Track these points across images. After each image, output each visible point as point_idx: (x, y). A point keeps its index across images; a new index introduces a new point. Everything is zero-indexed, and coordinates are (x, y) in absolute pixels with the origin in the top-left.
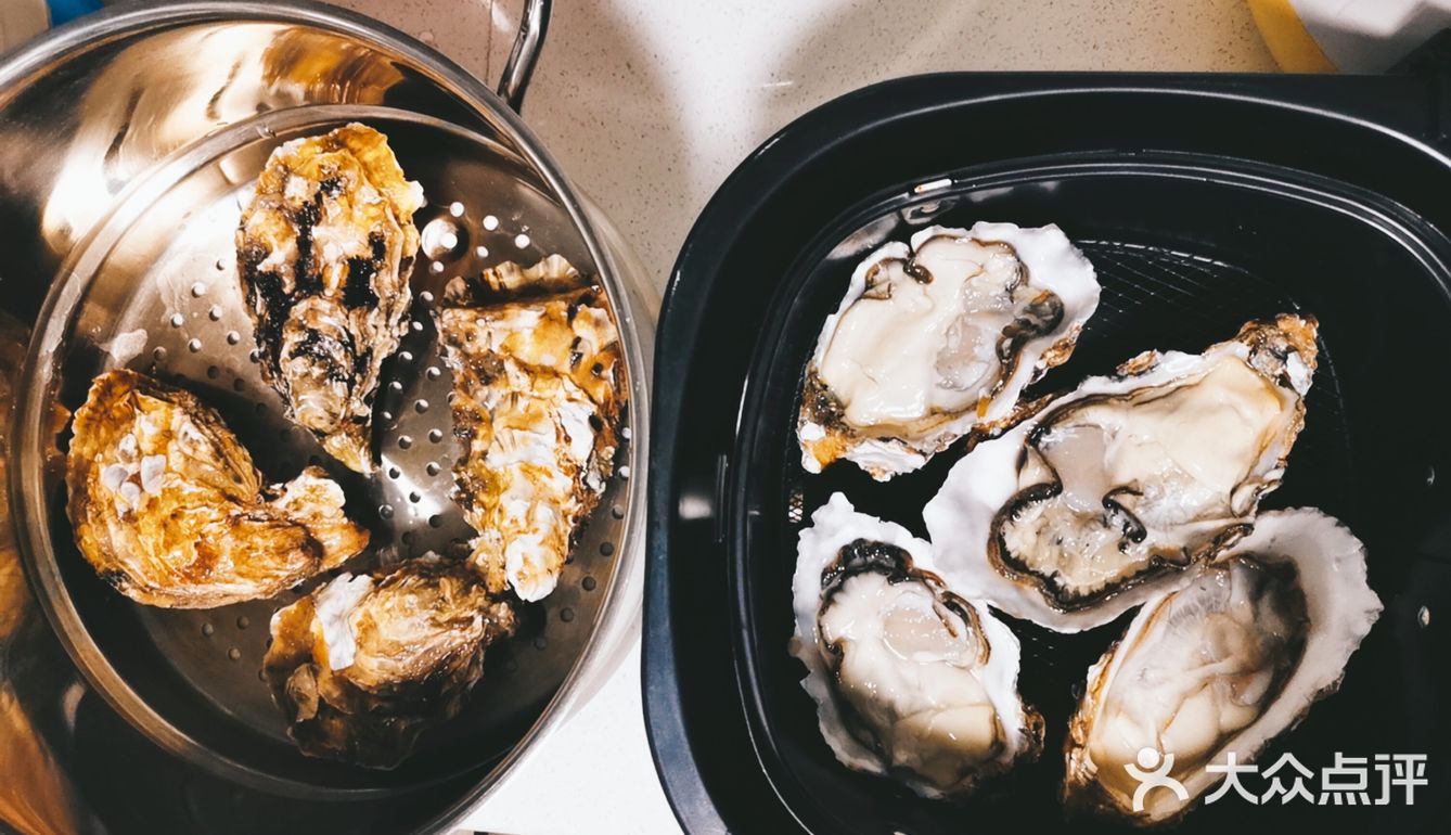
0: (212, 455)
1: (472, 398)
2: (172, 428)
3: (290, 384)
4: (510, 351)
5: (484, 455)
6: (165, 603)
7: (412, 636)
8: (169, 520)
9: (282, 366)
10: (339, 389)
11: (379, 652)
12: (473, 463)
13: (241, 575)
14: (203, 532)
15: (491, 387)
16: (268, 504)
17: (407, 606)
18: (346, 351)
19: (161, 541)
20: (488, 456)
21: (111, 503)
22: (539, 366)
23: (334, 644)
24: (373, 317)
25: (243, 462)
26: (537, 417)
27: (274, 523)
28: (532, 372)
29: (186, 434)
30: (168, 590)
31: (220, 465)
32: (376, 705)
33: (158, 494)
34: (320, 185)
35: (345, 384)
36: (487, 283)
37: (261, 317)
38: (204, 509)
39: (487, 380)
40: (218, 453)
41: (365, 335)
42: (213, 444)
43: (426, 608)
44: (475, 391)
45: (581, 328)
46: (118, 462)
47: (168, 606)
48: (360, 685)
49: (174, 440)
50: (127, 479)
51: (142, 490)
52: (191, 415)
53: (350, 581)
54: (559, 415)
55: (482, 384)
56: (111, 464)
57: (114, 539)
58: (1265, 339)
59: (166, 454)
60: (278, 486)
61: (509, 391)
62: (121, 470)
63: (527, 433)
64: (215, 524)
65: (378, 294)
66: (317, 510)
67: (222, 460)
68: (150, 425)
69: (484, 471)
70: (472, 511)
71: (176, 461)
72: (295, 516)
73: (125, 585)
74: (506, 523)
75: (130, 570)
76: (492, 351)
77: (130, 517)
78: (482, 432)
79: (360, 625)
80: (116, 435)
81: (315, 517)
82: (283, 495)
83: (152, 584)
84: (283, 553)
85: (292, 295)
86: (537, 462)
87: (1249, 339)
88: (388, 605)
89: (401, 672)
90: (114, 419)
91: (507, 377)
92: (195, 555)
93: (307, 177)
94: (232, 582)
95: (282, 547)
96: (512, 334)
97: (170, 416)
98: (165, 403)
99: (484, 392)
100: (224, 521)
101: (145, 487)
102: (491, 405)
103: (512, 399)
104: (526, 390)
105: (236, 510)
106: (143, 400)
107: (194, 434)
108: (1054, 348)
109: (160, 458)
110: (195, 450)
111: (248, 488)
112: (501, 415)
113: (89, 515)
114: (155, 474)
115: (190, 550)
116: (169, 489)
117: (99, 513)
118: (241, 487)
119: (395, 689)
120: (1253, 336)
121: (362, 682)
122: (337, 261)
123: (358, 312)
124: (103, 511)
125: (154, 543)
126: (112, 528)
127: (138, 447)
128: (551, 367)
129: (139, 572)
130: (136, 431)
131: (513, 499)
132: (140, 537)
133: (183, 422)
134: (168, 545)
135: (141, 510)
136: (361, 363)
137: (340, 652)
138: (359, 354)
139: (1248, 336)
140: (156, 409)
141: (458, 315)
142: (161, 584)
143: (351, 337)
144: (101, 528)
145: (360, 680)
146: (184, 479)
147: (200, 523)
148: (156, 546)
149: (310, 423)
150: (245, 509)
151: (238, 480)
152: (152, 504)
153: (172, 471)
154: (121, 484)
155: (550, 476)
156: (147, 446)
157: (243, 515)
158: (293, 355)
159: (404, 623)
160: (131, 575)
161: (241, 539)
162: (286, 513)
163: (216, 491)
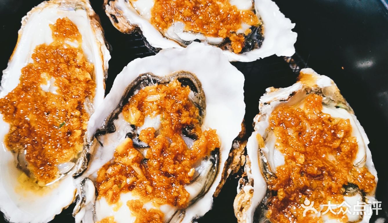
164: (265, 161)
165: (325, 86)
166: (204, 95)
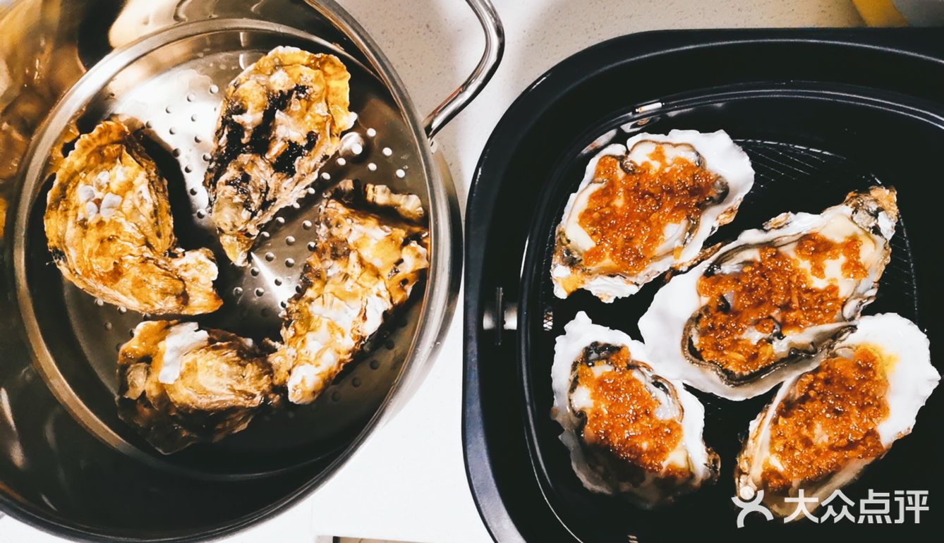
0: (150, 213)
1: (321, 262)
2: (134, 183)
3: (218, 198)
4: (358, 247)
5: (311, 301)
6: (80, 285)
7: (215, 389)
8: (106, 240)
9: (217, 185)
10: (245, 214)
11: (191, 387)
12: (303, 303)
13: (133, 294)
14: (123, 258)
15: (336, 262)
16: (170, 259)
17: (220, 370)
18: (261, 196)
19: (95, 250)
20: (313, 303)
21: (76, 207)
22: (370, 264)
23: (167, 365)
24: (288, 183)
25: (167, 226)
26: (354, 295)
27: (167, 272)
28: (364, 266)
29: (141, 192)
30: (85, 279)
31: (153, 221)
32: (174, 414)
33: (107, 220)
34: (295, 85)
35: (250, 213)
36: (366, 193)
37: (220, 147)
38: (130, 244)
39: (335, 257)
40: (155, 213)
41: (277, 190)
42: (155, 206)
43: (231, 377)
44: (325, 260)
45: (407, 255)
46: (92, 185)
47: (81, 288)
48: (171, 398)
49: (132, 192)
50: (93, 199)
51: (99, 212)
52: (150, 181)
53: (196, 331)
54: (367, 302)
55: (331, 257)
56: (88, 185)
57: (68, 231)
58: (862, 203)
59: (123, 197)
60: (180, 250)
61: (344, 271)
62: (92, 191)
63: (343, 303)
64: (132, 257)
65: (296, 170)
66: (197, 276)
67: (155, 219)
68: (122, 174)
69: (306, 310)
70: (287, 329)
71: (127, 206)
72: (183, 274)
73: (61, 262)
74: (303, 351)
75: (68, 255)
76: (347, 241)
77: (83, 224)
78: (317, 285)
79: (188, 365)
80: (100, 167)
81: (193, 280)
82: (181, 258)
83: (78, 270)
84: (164, 293)
85: (245, 145)
86: (339, 324)
87: (852, 203)
88: (210, 363)
89: (199, 404)
90: (103, 155)
91: (348, 262)
92: (112, 267)
93: (290, 76)
94: (125, 295)
95: (166, 289)
96: (364, 237)
97: (137, 175)
98: (137, 164)
99: (329, 263)
100: (138, 258)
101: (101, 211)
102: (330, 273)
103: (344, 278)
104: (355, 277)
105: (148, 254)
106: (126, 157)
107: (146, 194)
108: (725, 212)
109: (118, 199)
110: (142, 204)
111: (162, 244)
112: (332, 283)
113: (60, 207)
114: (111, 207)
115: (110, 263)
116: (115, 222)
117: (66, 210)
118: (159, 240)
119: (190, 412)
120: (854, 201)
121: (173, 397)
122: (282, 139)
123: (279, 176)
124: (69, 210)
125: (90, 249)
126: (70, 223)
127: (108, 184)
128: (377, 269)
129: (73, 259)
130: (112, 173)
131: (314, 339)
132: (84, 240)
133: (142, 183)
134: (98, 254)
135: (92, 223)
136: (265, 205)
137: (168, 373)
138: (267, 199)
139: (851, 201)
140: (131, 166)
141: (338, 208)
142: (83, 273)
143: (268, 188)
144: (63, 220)
145: (172, 395)
146: (127, 219)
147: (123, 251)
148: (91, 251)
149: (218, 223)
150: (154, 255)
151: (159, 235)
152: (101, 224)
153: (121, 211)
154: (88, 201)
155: (343, 335)
156: (114, 186)
157: (152, 259)
158: (228, 183)
159: (214, 379)
160: (68, 260)
161: (143, 273)
162: (177, 270)
163: (143, 236)
164: (688, 234)
165: (564, 267)
166: (685, 329)
